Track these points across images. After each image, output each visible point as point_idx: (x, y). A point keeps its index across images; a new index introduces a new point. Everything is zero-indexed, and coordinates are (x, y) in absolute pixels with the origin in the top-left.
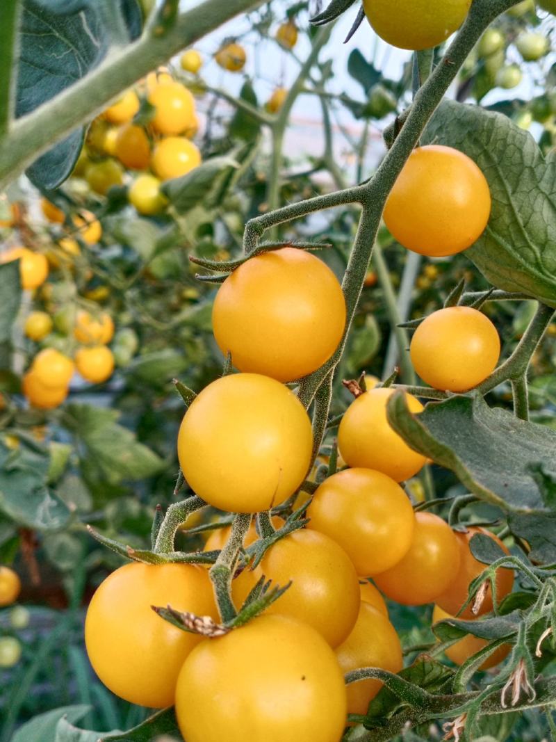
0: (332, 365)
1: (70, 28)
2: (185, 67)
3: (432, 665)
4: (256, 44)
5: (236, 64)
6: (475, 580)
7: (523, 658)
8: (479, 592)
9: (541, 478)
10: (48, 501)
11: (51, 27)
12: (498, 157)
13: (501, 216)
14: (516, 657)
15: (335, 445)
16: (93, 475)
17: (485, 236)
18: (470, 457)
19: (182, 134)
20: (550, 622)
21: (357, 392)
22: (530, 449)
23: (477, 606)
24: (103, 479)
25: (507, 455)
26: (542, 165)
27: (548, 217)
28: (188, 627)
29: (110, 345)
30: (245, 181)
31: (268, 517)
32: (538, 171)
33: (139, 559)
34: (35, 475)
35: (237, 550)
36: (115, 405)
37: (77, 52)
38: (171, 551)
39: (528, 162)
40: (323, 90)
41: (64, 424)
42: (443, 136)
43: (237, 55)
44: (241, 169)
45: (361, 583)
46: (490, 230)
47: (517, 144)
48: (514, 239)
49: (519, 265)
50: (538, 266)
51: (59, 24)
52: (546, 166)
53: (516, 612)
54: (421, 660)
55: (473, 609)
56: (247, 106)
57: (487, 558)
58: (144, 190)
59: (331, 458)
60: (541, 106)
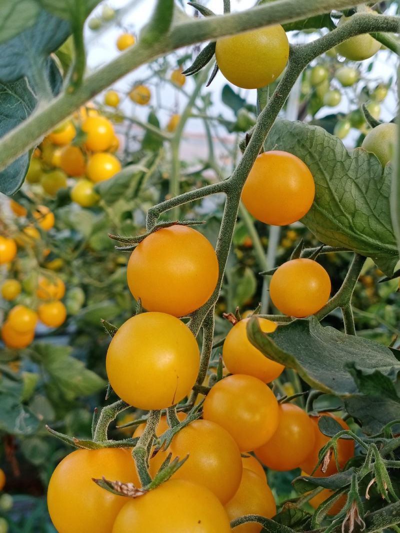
0: (213, 303)
1: (18, 88)
2: (108, 103)
3: (295, 511)
4: (157, 85)
5: (144, 100)
6: (323, 448)
7: (355, 500)
8: (326, 457)
9: (355, 372)
10: (23, 414)
11: (5, 88)
12: (319, 156)
13: (323, 195)
14: (350, 500)
15: (221, 359)
16: (55, 395)
17: (313, 209)
18: (309, 361)
19: (106, 151)
20: (374, 474)
21: (234, 321)
22: (352, 354)
23: (325, 467)
24: (62, 396)
25: (335, 359)
26: (348, 159)
27: (355, 195)
28: (117, 491)
29: (64, 300)
30: (155, 180)
31: (174, 413)
32: (346, 164)
33: (82, 447)
34: (12, 396)
35: (151, 436)
36: (71, 343)
37: (23, 103)
38: (105, 440)
39: (339, 158)
40: (205, 114)
41: (34, 359)
42: (281, 143)
43: (144, 93)
44: (149, 173)
45: (243, 456)
46: (316, 205)
47: (331, 146)
48: (333, 211)
49: (338, 229)
50: (351, 228)
51: (11, 85)
52: (351, 160)
53: (352, 469)
54: (287, 508)
55: (323, 469)
56: (153, 128)
57: (331, 433)
58: (82, 190)
59: (219, 369)
60: (357, 117)
